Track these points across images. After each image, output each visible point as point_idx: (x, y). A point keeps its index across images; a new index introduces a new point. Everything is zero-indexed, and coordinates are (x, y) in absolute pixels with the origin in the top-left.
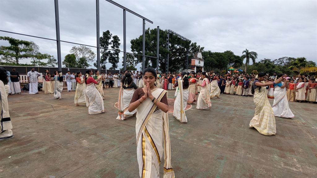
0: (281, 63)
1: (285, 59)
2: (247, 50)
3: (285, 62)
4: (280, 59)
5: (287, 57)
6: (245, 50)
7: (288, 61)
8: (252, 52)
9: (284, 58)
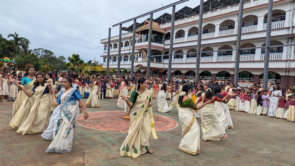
0: (37, 55)
1: (41, 51)
2: (17, 35)
3: (41, 54)
4: (35, 50)
5: (43, 49)
6: (14, 33)
7: (44, 54)
8: (23, 38)
9: (39, 49)
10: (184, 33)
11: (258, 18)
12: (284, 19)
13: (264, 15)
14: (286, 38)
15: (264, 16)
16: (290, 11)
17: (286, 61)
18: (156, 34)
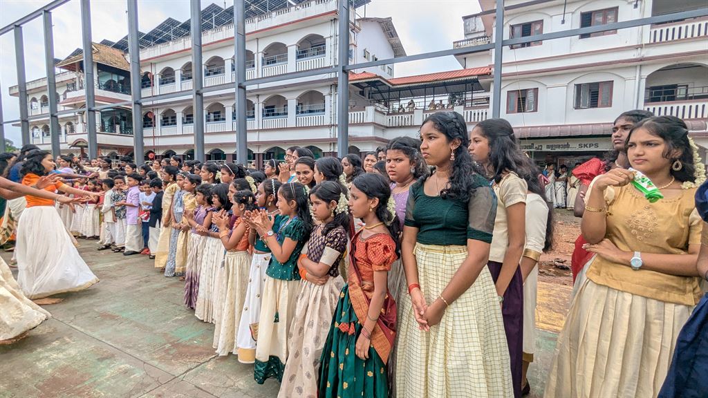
10: (174, 75)
11: (287, 48)
12: (324, 52)
13: (295, 43)
14: (328, 86)
15: (296, 45)
16: (331, 37)
17: (330, 126)
18: (121, 75)
